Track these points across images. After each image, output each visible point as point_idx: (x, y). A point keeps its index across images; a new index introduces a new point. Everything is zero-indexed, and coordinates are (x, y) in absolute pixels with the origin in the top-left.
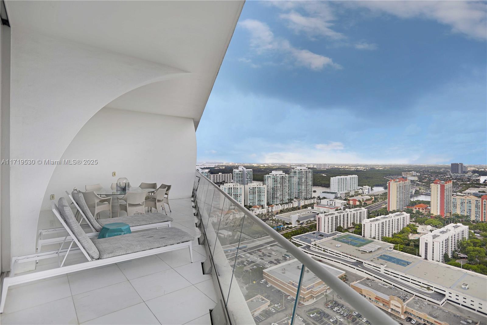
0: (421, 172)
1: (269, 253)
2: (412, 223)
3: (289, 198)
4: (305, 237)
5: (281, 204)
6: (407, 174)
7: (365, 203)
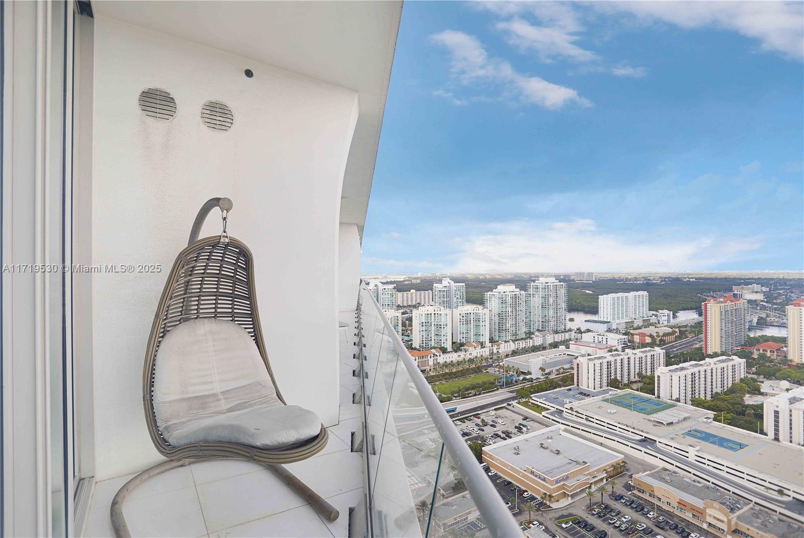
0: (771, 285)
1: (493, 421)
2: (750, 376)
3: (527, 330)
4: (554, 396)
5: (512, 341)
6: (743, 288)
7: (661, 341)
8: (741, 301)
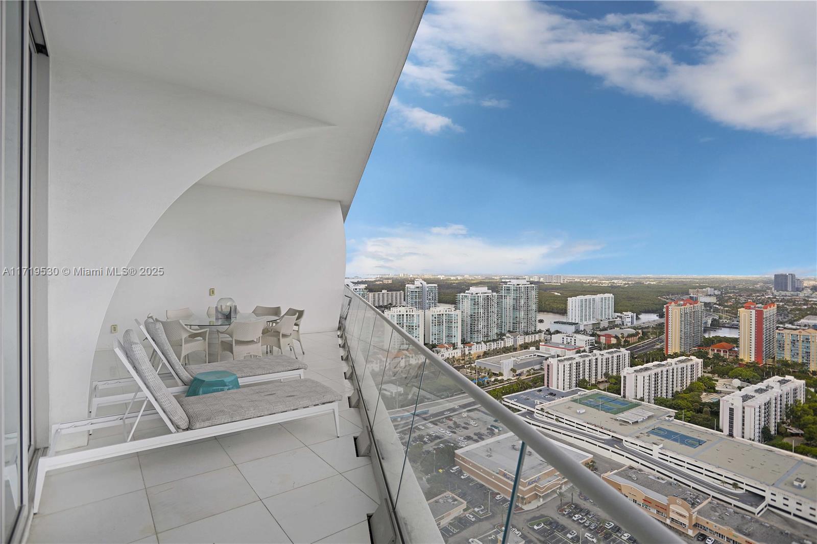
0: (722, 288)
1: (465, 423)
2: (706, 375)
3: (499, 332)
4: (525, 397)
5: (484, 342)
6: (698, 291)
8: (699, 304)
